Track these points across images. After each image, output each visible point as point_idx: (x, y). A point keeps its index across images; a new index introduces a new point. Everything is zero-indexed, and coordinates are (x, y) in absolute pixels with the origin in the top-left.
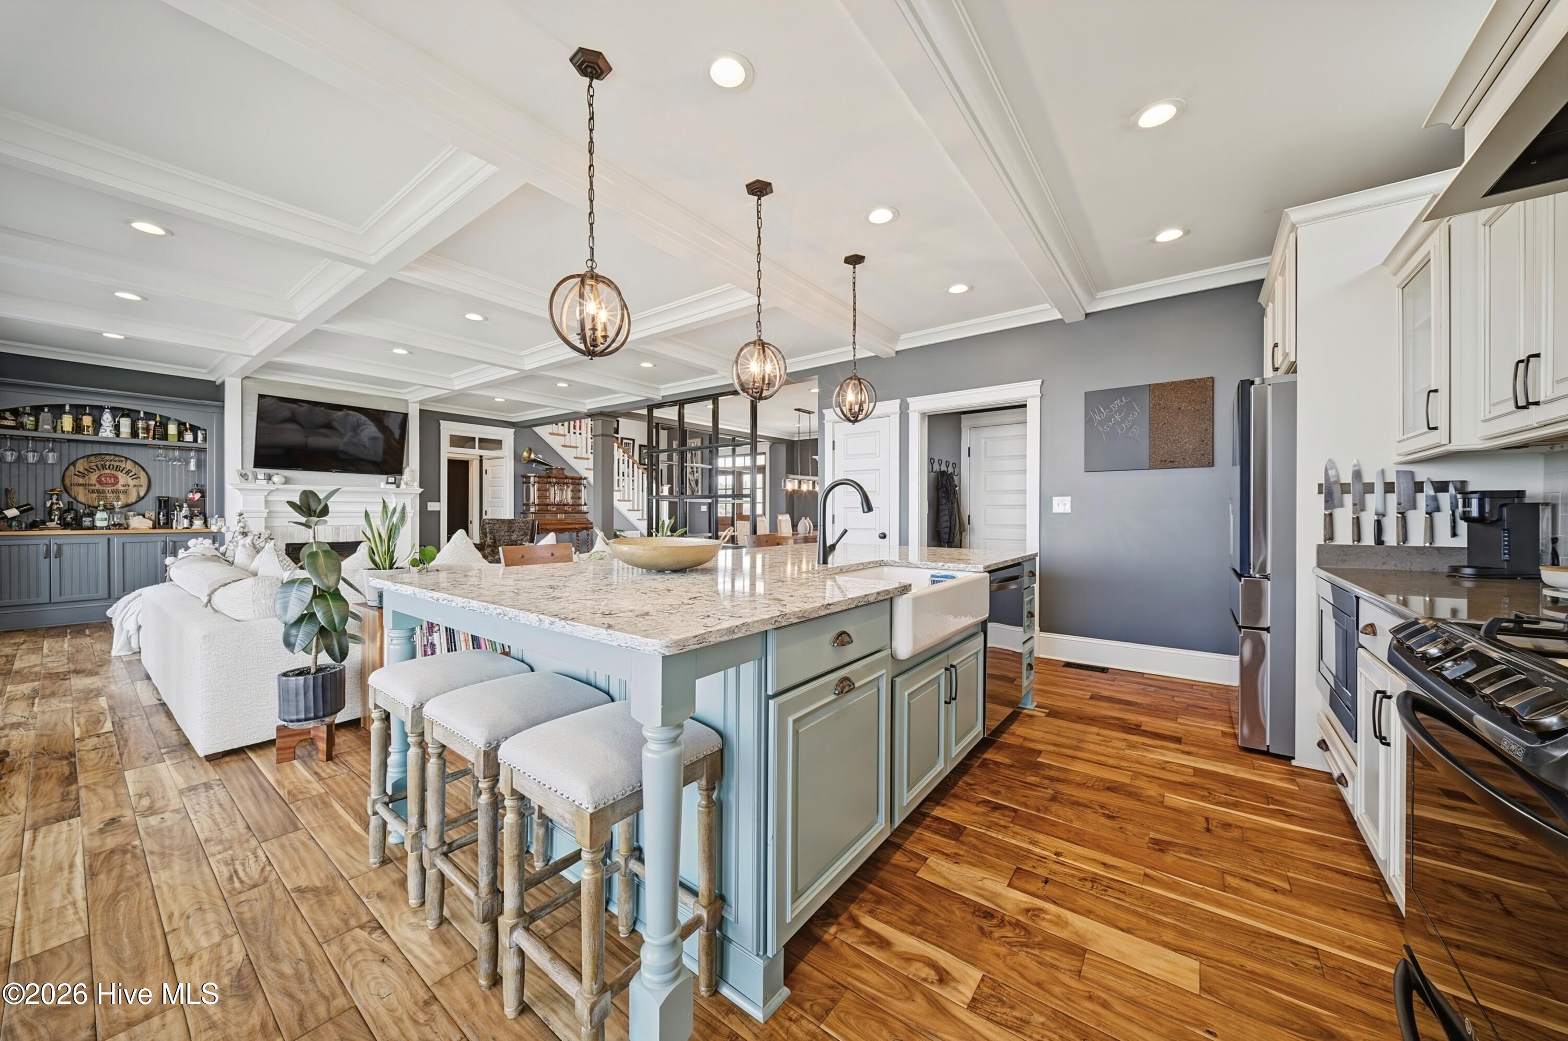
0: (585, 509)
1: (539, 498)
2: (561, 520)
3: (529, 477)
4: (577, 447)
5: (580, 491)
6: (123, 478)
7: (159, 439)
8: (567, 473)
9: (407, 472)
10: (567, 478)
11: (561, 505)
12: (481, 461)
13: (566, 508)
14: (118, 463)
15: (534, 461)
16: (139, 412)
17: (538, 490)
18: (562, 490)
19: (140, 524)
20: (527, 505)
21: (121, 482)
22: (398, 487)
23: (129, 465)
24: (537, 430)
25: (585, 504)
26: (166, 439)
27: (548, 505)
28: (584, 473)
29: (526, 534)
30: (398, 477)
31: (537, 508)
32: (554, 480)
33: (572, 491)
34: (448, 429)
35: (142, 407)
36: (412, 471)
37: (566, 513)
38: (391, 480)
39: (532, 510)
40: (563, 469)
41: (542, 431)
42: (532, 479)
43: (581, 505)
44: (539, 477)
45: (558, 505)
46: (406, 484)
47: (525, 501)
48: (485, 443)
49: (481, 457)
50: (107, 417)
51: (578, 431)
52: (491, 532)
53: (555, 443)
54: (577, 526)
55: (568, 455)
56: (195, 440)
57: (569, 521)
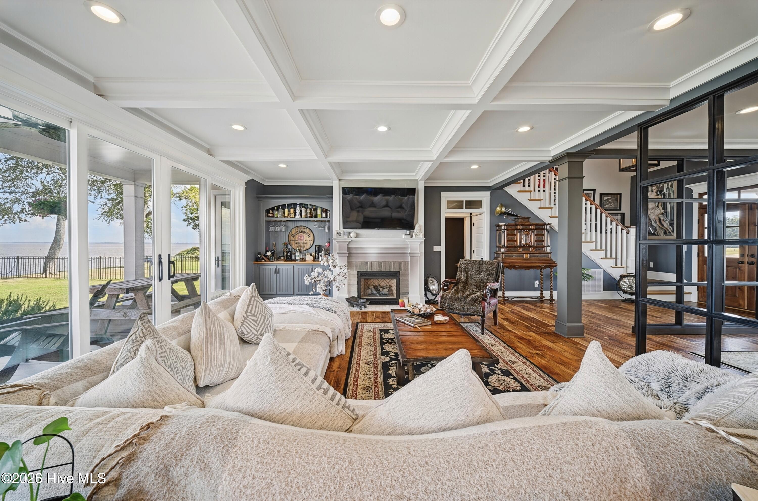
0: (548, 250)
1: (508, 241)
2: (526, 259)
3: (501, 226)
4: (541, 200)
5: (544, 235)
6: (306, 237)
7: (314, 217)
8: (531, 221)
9: (417, 227)
10: (531, 225)
11: (526, 247)
12: (471, 217)
13: (531, 249)
14: (304, 230)
15: (505, 213)
16: (308, 205)
17: (507, 235)
18: (527, 235)
19: (309, 258)
20: (499, 247)
21: (305, 239)
22: (412, 237)
23: (307, 231)
24: (508, 189)
25: (548, 246)
26: (317, 217)
27: (516, 247)
28: (547, 220)
29: (491, 274)
30: (411, 230)
31: (507, 249)
32: (521, 227)
33: (536, 235)
34: (446, 196)
35: (309, 202)
36: (420, 226)
37: (530, 253)
38: (408, 232)
39: (503, 251)
40: (528, 218)
41: (512, 190)
42: (503, 227)
43: (544, 247)
44: (508, 225)
45: (524, 246)
46: (416, 235)
47: (498, 244)
48: (471, 204)
49: (471, 214)
50: (298, 208)
51: (542, 189)
52: (465, 271)
53: (523, 198)
54: (540, 265)
55: (533, 207)
56: (327, 216)
57: (533, 260)
